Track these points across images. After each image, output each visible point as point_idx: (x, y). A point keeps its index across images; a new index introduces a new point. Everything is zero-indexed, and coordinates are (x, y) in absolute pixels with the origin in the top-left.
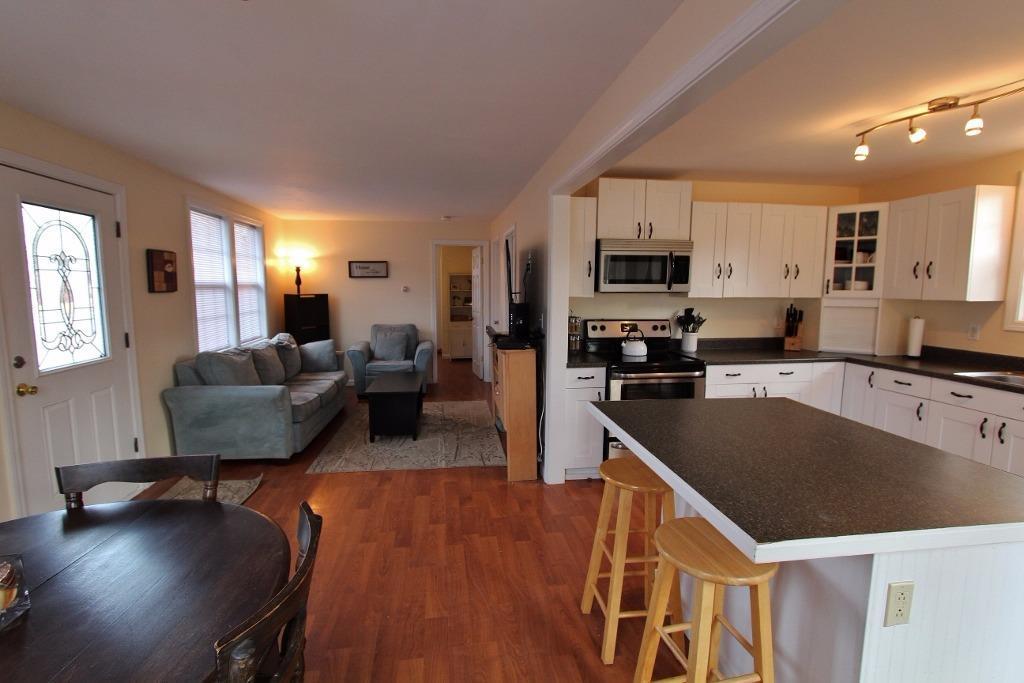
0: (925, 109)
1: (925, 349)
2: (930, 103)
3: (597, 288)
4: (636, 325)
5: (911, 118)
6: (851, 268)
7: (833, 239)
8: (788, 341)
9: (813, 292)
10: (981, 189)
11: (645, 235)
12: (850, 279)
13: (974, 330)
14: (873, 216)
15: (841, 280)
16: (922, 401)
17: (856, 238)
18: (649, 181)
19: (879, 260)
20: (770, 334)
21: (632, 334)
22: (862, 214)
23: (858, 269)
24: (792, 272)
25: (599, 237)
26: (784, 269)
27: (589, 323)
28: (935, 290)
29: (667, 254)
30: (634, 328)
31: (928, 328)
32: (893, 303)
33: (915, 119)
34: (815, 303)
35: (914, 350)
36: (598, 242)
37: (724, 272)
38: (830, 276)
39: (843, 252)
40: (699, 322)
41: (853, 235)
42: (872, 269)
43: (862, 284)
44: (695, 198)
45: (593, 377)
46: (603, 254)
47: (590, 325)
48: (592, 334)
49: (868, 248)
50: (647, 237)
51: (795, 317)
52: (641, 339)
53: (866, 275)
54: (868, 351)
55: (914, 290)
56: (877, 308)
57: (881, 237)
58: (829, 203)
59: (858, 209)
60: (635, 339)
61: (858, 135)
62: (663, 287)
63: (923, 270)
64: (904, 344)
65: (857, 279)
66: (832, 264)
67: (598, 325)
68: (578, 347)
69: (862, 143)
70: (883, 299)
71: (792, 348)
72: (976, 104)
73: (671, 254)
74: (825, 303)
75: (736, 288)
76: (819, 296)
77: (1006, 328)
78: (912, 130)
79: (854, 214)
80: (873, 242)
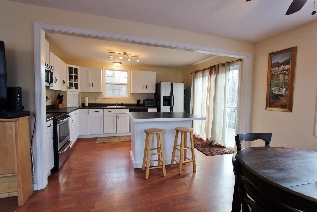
1: (89, 104)
2: (124, 53)
5: (121, 54)
6: (73, 83)
7: (68, 74)
8: (60, 105)
12: (73, 86)
13: (97, 99)
14: (77, 69)
15: (71, 85)
17: (73, 75)
19: (79, 81)
22: (74, 68)
28: (94, 90)
31: (89, 99)
32: (82, 93)
34: (65, 92)
35: (87, 105)
38: (68, 85)
39: (70, 77)
42: (77, 83)
45: (51, 125)
49: (76, 78)
53: (76, 85)
55: (88, 90)
56: (79, 95)
57: (78, 75)
58: (67, 63)
59: (74, 66)
63: (91, 85)
66: (68, 81)
70: (81, 92)
71: (62, 107)
74: (68, 93)
76: (65, 90)
77: (103, 98)
79: (72, 68)
80: (77, 76)
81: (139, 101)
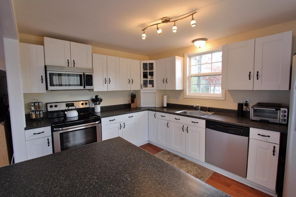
0: (160, 21)
1: (168, 104)
2: (162, 19)
3: (47, 89)
4: (73, 103)
5: (157, 24)
6: (147, 80)
7: (142, 71)
8: (132, 104)
9: (138, 88)
10: (177, 57)
11: (71, 65)
12: (147, 84)
13: (178, 98)
14: (152, 64)
15: (145, 84)
16: (168, 121)
17: (148, 71)
18: (71, 42)
19: (155, 78)
20: (127, 102)
21: (70, 108)
22: (149, 63)
23: (149, 81)
24: (131, 81)
25: (46, 65)
26: (128, 80)
27: (48, 104)
28: (168, 87)
29: (82, 74)
30: (73, 105)
31: (168, 98)
32: (159, 91)
33: (158, 25)
34: (139, 91)
35: (165, 105)
36: (45, 67)
37: (107, 81)
38: (142, 83)
39: (145, 76)
40: (101, 100)
41: (147, 70)
42: (153, 80)
43: (151, 85)
44: (93, 52)
45: (43, 132)
46: (48, 73)
47: (49, 105)
48: (50, 109)
49: (152, 74)
50: (72, 66)
51: (133, 97)
52: (75, 109)
53: (152, 82)
54: (154, 106)
55: (163, 87)
56: (155, 93)
57: (155, 71)
58: (140, 60)
59: (148, 62)
60: (72, 110)
61: (142, 30)
62: (82, 87)
63: (165, 81)
64: (163, 104)
65: (149, 84)
66: (142, 79)
67: (53, 105)
68: (42, 116)
69: (144, 33)
70: (157, 90)
71: (133, 107)
72: (175, 21)
73: (84, 74)
74: (141, 91)
75: (112, 87)
76: (140, 89)
77: (185, 97)
78: (158, 29)
79: (147, 63)
80: (153, 72)
81: (240, 106)
